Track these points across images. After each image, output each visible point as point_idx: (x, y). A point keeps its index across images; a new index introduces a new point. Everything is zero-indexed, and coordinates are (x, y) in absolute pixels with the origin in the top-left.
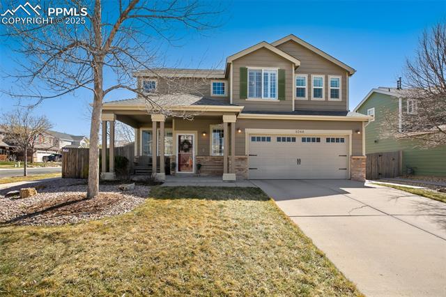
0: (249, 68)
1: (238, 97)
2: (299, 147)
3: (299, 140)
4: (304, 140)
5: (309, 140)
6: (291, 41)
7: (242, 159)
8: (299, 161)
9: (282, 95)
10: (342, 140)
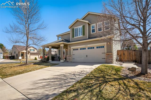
0: (74, 28)
1: (72, 37)
2: (87, 51)
3: (87, 48)
4: (88, 48)
5: (90, 48)
6: (89, 14)
7: (70, 56)
8: (87, 56)
9: (84, 34)
10: (103, 47)
